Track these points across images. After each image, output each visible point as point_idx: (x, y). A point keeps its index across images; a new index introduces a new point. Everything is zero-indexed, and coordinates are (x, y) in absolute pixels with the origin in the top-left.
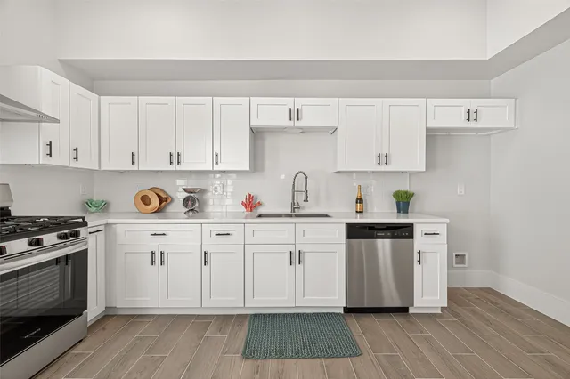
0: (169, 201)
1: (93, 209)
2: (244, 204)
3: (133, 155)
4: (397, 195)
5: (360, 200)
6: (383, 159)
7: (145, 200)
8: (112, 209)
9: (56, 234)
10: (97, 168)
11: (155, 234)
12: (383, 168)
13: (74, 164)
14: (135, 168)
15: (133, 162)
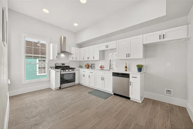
2: (100, 67)
3: (83, 58)
4: (138, 66)
5: (126, 67)
6: (128, 55)
7: (86, 66)
12: (128, 58)
13: (76, 60)
14: (83, 60)
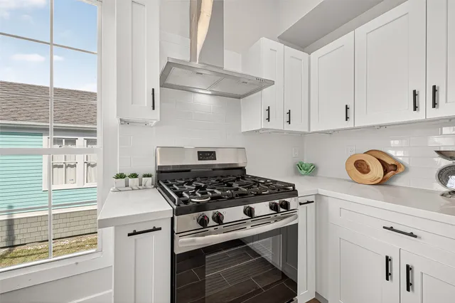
0: (400, 170)
1: (303, 172)
3: (347, 108)
7: (361, 166)
8: (320, 173)
9: (268, 203)
10: (306, 130)
11: (391, 229)
14: (349, 124)
15: (347, 118)
